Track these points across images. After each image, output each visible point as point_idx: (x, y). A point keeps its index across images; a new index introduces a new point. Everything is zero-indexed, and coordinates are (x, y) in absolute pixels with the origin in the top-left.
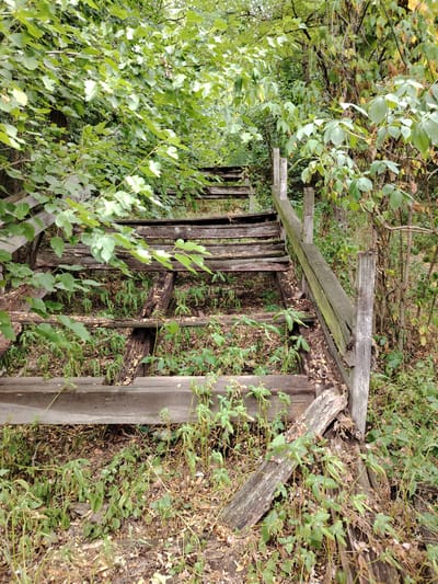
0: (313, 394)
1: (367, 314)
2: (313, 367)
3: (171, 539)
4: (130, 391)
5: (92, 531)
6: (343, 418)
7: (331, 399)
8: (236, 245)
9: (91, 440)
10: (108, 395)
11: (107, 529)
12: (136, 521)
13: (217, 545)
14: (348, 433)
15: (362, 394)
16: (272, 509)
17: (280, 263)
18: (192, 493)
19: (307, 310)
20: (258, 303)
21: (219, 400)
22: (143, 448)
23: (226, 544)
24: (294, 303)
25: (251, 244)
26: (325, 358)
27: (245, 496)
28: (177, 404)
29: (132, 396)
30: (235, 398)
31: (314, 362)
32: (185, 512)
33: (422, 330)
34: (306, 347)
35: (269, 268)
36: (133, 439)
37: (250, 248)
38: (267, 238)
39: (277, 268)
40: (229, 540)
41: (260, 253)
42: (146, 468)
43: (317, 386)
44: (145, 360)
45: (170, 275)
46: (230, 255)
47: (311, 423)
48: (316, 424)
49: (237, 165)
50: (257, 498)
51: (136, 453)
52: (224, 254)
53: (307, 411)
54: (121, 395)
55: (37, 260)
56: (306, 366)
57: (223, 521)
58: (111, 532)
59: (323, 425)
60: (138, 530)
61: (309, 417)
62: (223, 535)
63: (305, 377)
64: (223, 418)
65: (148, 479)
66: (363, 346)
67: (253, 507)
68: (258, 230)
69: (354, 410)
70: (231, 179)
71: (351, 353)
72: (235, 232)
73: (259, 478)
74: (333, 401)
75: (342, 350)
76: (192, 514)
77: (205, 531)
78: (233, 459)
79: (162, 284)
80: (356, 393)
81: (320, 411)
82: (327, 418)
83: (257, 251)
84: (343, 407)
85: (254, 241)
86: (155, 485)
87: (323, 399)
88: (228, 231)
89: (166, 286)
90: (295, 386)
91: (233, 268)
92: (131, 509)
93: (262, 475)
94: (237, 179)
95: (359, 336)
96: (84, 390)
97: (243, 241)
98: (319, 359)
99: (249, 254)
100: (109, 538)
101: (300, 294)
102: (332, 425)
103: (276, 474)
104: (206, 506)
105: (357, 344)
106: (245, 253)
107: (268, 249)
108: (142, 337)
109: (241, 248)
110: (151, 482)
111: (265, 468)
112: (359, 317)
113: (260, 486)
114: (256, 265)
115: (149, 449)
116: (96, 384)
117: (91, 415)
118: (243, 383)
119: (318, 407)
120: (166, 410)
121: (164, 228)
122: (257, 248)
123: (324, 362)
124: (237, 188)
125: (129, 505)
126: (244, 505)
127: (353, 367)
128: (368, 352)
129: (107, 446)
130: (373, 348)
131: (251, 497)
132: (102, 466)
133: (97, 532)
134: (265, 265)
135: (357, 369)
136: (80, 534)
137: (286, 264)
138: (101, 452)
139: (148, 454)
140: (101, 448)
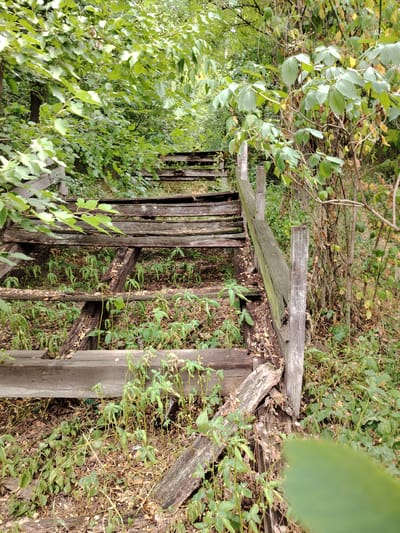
0: (250, 367)
1: (301, 289)
2: (256, 340)
3: (97, 517)
4: (67, 365)
5: (18, 508)
6: (276, 394)
7: (264, 374)
8: (197, 222)
9: (37, 412)
10: (44, 369)
11: (33, 506)
12: (66, 497)
13: (145, 523)
14: (278, 409)
15: (297, 369)
16: (201, 486)
17: (237, 239)
18: (127, 467)
19: (255, 284)
20: (219, 278)
21: (154, 374)
22: (85, 420)
23: (153, 522)
24: (246, 278)
25: (212, 222)
26: (268, 332)
27: (177, 472)
28: (115, 379)
29: (68, 370)
30: (171, 373)
31: (257, 336)
32: (117, 487)
33: (367, 304)
34: (250, 321)
35: (226, 244)
36: (78, 411)
37: (210, 225)
38: (228, 215)
39: (234, 244)
40: (157, 519)
41: (219, 230)
42: (84, 442)
43: (255, 360)
44: (92, 334)
45: (131, 250)
46: (190, 231)
47: (245, 398)
48: (248, 400)
49: (213, 150)
50: (187, 476)
51: (76, 426)
52: (185, 231)
53: (242, 386)
54: (58, 369)
55: (5, 236)
56: (248, 340)
57: (154, 497)
58: (38, 508)
59: (255, 401)
60: (66, 507)
61: (243, 392)
62: (152, 512)
63: (245, 351)
64: (153, 393)
65: (85, 453)
66: (297, 321)
67: (183, 484)
68: (220, 208)
69: (289, 385)
70: (207, 163)
71: (286, 327)
72: (198, 210)
73: (191, 454)
74: (267, 376)
75: (278, 324)
76: (124, 490)
77: (135, 508)
78: (174, 433)
79: (122, 259)
80: (291, 367)
81: (253, 386)
82: (259, 394)
83: (216, 228)
84: (275, 383)
85: (214, 218)
86: (91, 459)
87: (258, 374)
88: (192, 210)
89: (126, 261)
90: (232, 360)
91: (192, 244)
92: (61, 484)
93: (194, 451)
94: (211, 163)
95: (293, 310)
96: (21, 364)
97: (205, 219)
98: (262, 333)
99: (208, 231)
100: (36, 515)
101: (252, 269)
102: (263, 401)
103: (208, 450)
104: (140, 481)
105: (291, 319)
106: (205, 230)
107: (228, 226)
108: (92, 310)
109: (202, 225)
110: (87, 455)
111: (198, 444)
112: (292, 291)
113: (192, 462)
114: (214, 241)
115: (90, 422)
116: (35, 358)
117: (28, 388)
118: (180, 357)
119: (252, 382)
120: (99, 384)
121: (131, 206)
122: (217, 225)
123: (266, 335)
124: (210, 171)
125: (59, 481)
126: (176, 481)
127: (287, 342)
128: (302, 326)
129: (50, 418)
130: (307, 323)
131: (182, 473)
132: (42, 439)
133: (23, 509)
134: (221, 241)
135: (292, 343)
136: (7, 511)
137: (243, 240)
138: (43, 425)
139: (89, 427)
140: (44, 421)
